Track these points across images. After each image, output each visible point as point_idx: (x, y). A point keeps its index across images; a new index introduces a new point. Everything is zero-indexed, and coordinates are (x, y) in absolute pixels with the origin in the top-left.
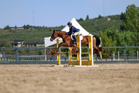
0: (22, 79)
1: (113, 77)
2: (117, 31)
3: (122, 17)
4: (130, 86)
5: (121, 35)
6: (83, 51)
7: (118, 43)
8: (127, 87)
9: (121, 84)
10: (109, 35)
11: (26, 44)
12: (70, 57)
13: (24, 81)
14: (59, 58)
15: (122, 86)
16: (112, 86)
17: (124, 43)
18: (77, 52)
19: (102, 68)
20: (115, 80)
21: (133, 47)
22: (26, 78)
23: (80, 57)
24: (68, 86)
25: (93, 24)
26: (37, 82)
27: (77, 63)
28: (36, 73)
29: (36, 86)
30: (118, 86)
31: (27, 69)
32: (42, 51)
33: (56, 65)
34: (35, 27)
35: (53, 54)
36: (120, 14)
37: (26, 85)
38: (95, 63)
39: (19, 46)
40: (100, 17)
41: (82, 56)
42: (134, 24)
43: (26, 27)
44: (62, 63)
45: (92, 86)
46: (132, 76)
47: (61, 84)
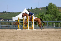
0: (2, 35)
1: (42, 34)
2: (44, 14)
3: (47, 8)
4: (50, 38)
5: (46, 16)
6: (29, 23)
7: (45, 20)
8: (48, 39)
9: (46, 38)
10: (41, 16)
11: (4, 20)
12: (24, 25)
13: (3, 36)
14: (19, 26)
15: (46, 39)
16: (42, 38)
17: (47, 20)
18: (27, 23)
19: (38, 31)
20: (44, 36)
21: (51, 21)
22: (4, 35)
23: (28, 26)
24: (23, 39)
25: (34, 11)
26: (9, 37)
27: (27, 28)
28: (9, 33)
29: (8, 38)
30: (44, 39)
31: (5, 31)
32: (11, 23)
33: (17, 29)
34: (8, 12)
35: (16, 24)
36: (46, 7)
37: (4, 38)
38: (35, 28)
39: (1, 21)
40: (37, 8)
41: (29, 25)
42: (52, 11)
43: (5, 12)
44: (20, 28)
45: (33, 39)
46: (51, 34)
47: (20, 38)
